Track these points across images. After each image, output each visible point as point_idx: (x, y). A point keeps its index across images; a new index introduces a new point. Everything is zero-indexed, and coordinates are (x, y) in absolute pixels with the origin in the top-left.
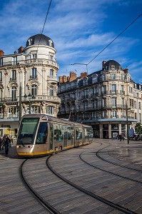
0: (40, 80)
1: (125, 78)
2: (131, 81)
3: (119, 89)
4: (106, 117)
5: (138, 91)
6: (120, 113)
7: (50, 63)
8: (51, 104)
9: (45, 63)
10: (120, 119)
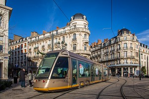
0: (78, 41)
1: (133, 39)
2: (137, 41)
3: (129, 46)
4: (120, 63)
5: (141, 48)
6: (129, 61)
7: (84, 30)
8: (85, 55)
9: (81, 30)
10: (129, 64)
